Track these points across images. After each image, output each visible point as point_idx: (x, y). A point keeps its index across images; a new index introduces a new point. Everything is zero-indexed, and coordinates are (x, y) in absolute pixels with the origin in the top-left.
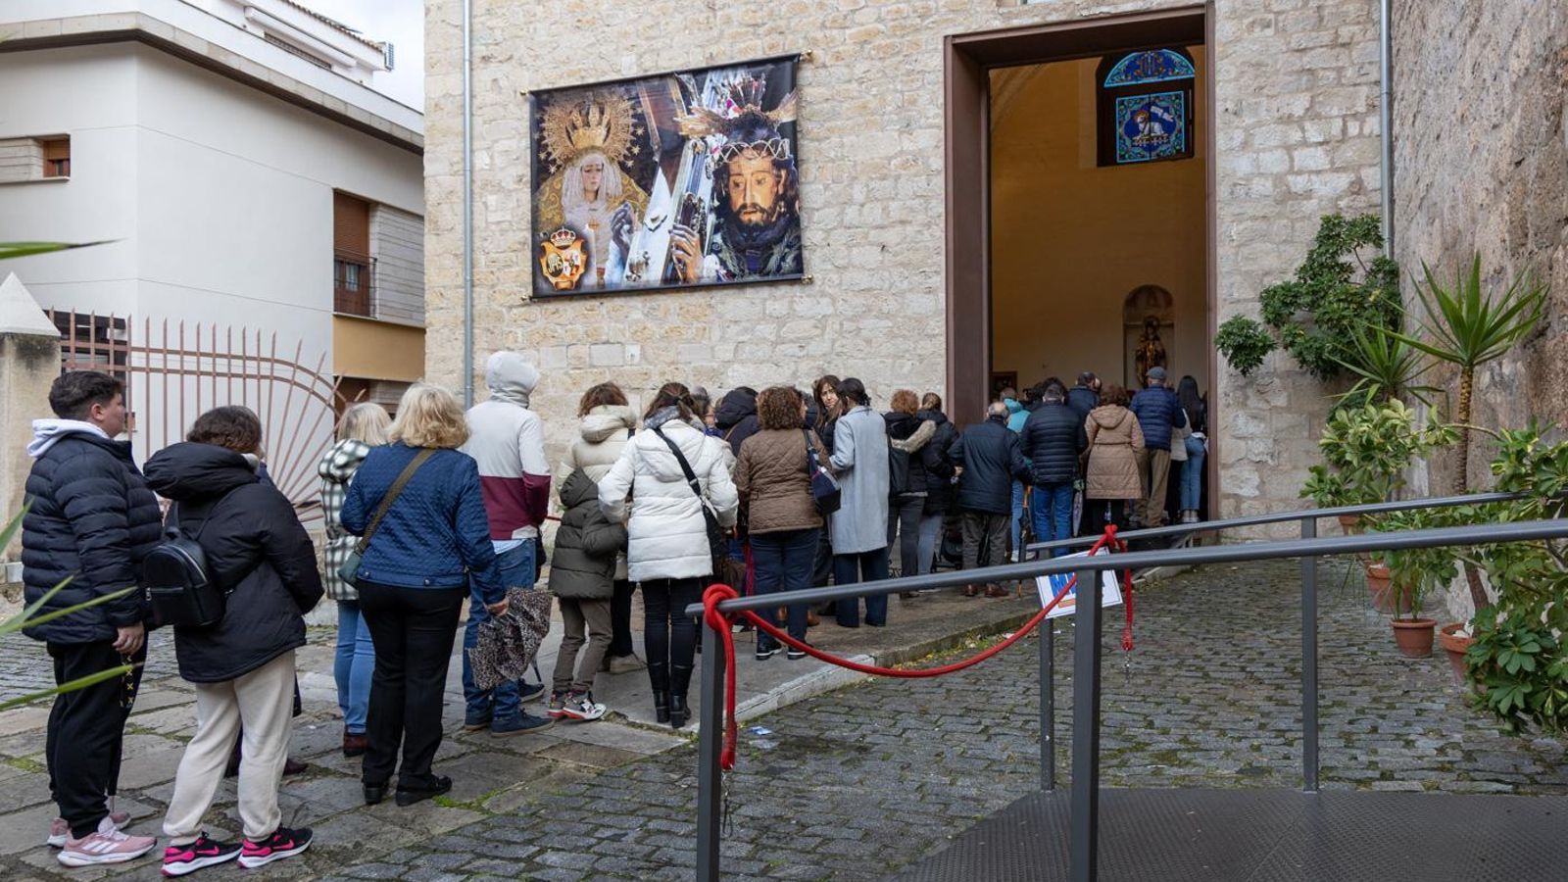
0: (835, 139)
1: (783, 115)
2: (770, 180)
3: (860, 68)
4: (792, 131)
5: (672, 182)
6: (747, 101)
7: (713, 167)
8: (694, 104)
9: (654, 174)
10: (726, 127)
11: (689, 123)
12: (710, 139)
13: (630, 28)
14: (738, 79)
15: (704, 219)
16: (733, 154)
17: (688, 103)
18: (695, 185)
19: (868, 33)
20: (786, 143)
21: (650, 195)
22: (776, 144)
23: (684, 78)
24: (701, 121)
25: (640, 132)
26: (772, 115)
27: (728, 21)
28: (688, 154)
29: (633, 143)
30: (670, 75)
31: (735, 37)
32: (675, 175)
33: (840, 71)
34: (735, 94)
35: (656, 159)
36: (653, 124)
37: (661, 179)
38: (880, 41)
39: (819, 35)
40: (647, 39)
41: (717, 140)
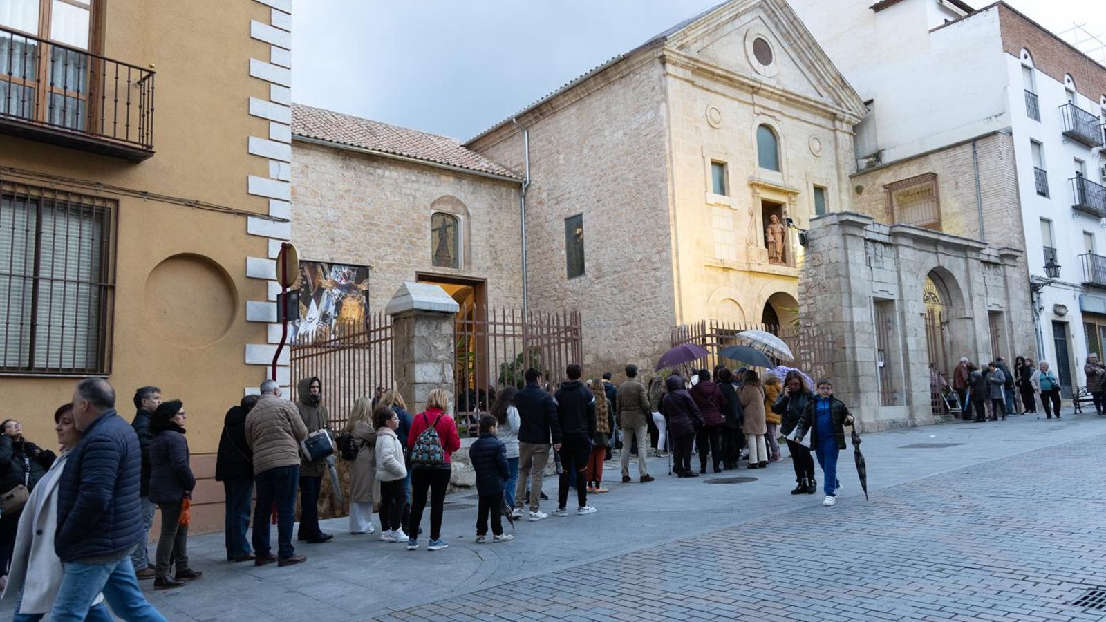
0: (379, 299)
1: (363, 287)
2: (357, 310)
3: (388, 275)
4: (367, 293)
5: (318, 305)
6: (349, 279)
7: (335, 301)
8: (328, 276)
9: (311, 300)
10: (340, 287)
11: (326, 283)
12: (334, 290)
13: (298, 239)
14: (346, 270)
15: (331, 320)
16: (343, 298)
17: (325, 275)
18: (327, 307)
19: (391, 264)
20: (364, 298)
21: (308, 308)
22: (360, 297)
23: (324, 265)
24: (330, 283)
25: (304, 283)
26: (359, 286)
27: (340, 247)
28: (325, 295)
29: (302, 287)
30: (319, 263)
31: (343, 254)
32: (319, 302)
33: (381, 274)
34: (344, 275)
35: (312, 295)
36: (310, 280)
37: (313, 303)
38: (395, 268)
39: (374, 261)
40: (305, 245)
41: (336, 291)
